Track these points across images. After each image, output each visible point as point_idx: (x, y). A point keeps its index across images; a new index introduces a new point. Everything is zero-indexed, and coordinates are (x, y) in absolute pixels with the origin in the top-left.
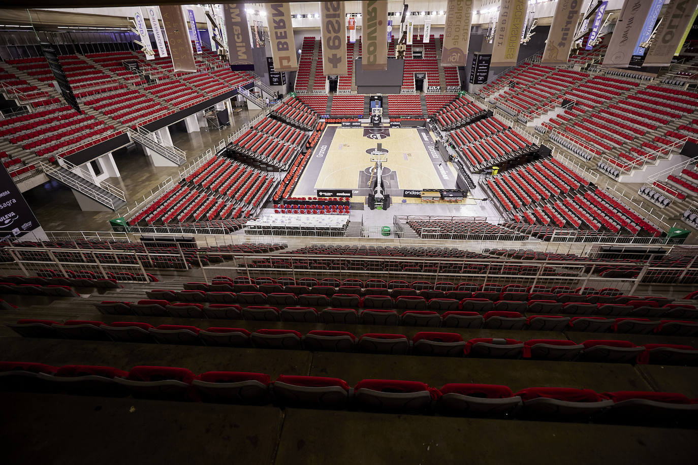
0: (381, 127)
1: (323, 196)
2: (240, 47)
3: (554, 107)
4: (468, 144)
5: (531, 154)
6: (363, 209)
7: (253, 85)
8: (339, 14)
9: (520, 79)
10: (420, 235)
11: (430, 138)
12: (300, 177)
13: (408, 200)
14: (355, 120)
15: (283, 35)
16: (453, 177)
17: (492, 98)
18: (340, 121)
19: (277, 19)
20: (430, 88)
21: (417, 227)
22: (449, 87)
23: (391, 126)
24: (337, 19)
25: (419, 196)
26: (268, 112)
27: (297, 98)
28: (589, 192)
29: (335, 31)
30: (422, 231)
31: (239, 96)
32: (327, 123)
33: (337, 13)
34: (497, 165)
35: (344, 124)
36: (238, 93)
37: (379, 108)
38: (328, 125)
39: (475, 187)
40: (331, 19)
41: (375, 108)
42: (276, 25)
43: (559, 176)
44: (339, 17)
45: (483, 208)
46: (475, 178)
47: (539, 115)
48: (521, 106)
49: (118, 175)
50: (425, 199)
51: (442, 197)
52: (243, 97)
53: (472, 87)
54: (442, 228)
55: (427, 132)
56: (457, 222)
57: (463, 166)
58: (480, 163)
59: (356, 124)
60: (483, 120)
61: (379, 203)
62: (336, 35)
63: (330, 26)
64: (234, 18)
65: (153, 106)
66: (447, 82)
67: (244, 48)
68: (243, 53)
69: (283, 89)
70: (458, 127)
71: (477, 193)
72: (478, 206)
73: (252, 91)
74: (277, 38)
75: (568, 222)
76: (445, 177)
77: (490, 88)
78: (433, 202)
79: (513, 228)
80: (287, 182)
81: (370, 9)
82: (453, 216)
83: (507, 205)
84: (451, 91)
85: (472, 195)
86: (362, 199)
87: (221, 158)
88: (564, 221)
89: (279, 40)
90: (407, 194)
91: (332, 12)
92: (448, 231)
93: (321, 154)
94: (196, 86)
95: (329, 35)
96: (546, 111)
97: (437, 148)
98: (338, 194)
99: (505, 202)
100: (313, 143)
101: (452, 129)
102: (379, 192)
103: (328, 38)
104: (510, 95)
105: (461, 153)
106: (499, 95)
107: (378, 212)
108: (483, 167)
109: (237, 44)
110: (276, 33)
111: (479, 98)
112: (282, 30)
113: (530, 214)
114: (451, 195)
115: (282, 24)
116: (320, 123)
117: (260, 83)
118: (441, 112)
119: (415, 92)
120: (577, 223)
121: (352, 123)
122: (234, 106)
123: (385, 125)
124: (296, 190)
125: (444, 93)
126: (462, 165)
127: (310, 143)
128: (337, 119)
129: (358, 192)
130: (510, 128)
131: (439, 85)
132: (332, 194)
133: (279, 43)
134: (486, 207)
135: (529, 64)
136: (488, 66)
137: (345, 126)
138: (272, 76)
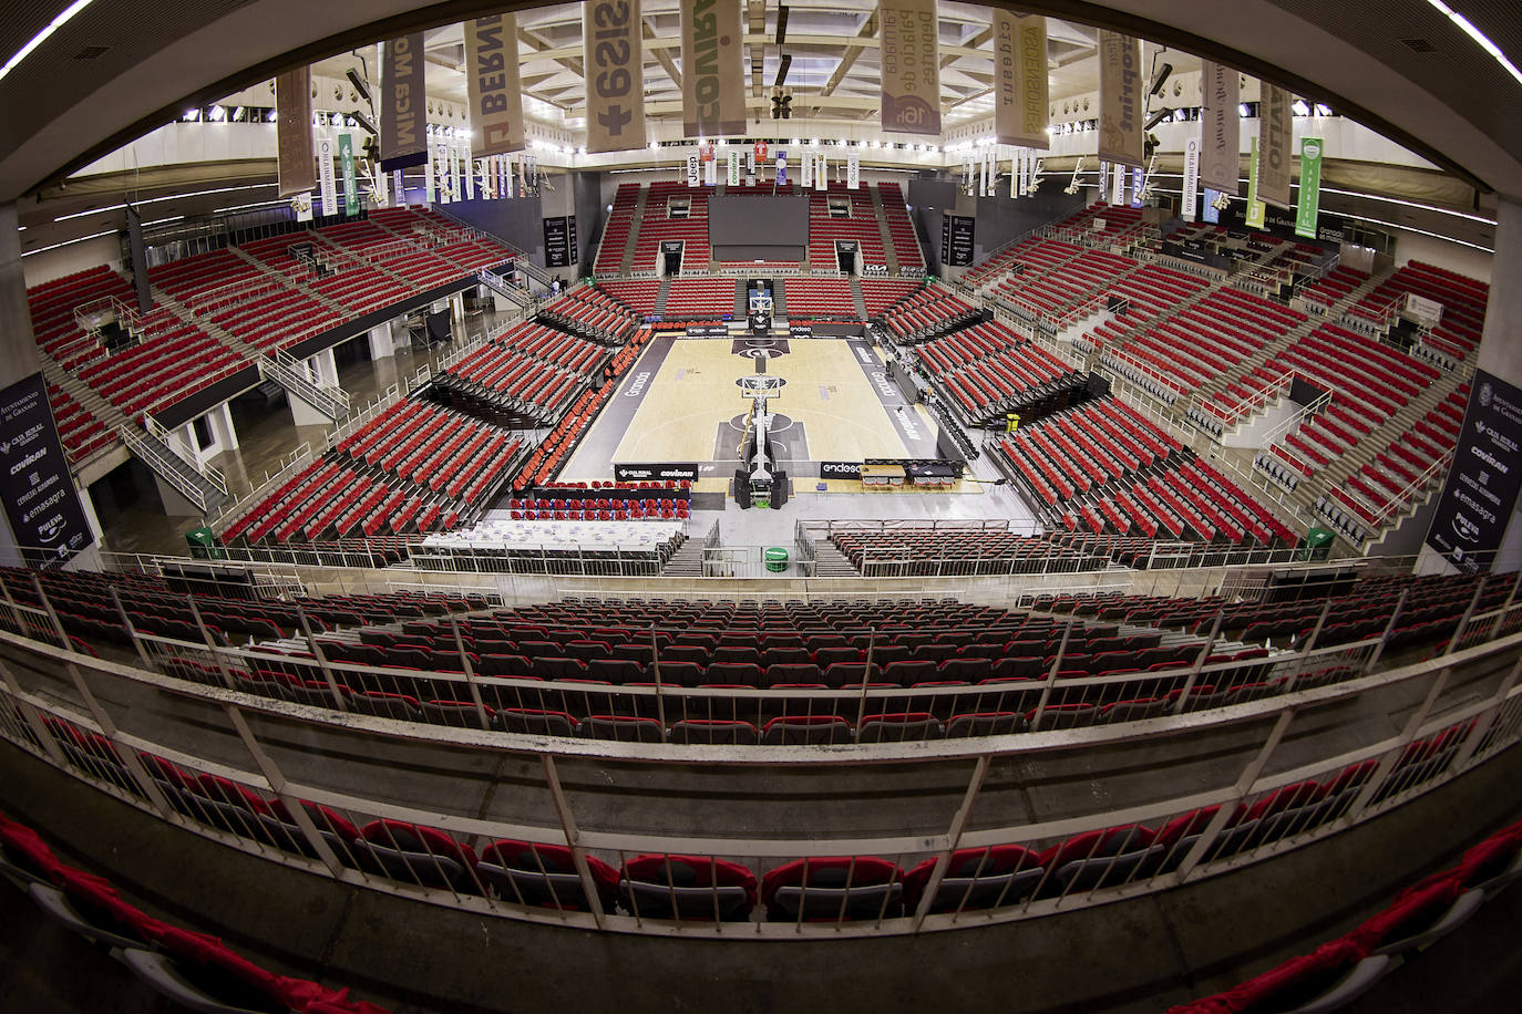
0: (770, 336)
1: (630, 477)
3: (1096, 309)
4: (954, 370)
5: (1075, 389)
6: (722, 507)
7: (510, 266)
8: (627, 29)
9: (1030, 260)
10: (860, 566)
11: (874, 357)
12: (581, 439)
13: (831, 484)
14: (715, 323)
15: (497, 81)
16: (929, 434)
17: (986, 288)
18: (683, 325)
19: (487, 54)
20: (868, 268)
21: (853, 549)
22: (904, 269)
23: (793, 335)
24: (621, 38)
25: (856, 476)
26: (532, 311)
27: (598, 287)
28: (1186, 464)
29: (616, 60)
30: (864, 557)
31: (482, 287)
32: (655, 330)
33: (623, 27)
34: (1014, 411)
35: (691, 331)
36: (479, 282)
37: (764, 298)
38: (658, 334)
39: (977, 454)
40: (607, 41)
41: (758, 298)
42: (483, 66)
43: (1132, 431)
44: (627, 34)
45: (997, 501)
46: (977, 438)
47: (1075, 320)
48: (1041, 304)
49: (236, 445)
50: (869, 481)
51: (909, 478)
52: (490, 288)
53: (946, 269)
54: (914, 548)
55: (869, 347)
56: (946, 534)
57: (947, 412)
58: (981, 407)
59: (718, 330)
60: (977, 326)
61: (760, 493)
62: (618, 67)
63: (603, 53)
64: (398, 69)
65: (316, 312)
66: (899, 259)
67: (413, 122)
69: (572, 271)
70: (929, 338)
71: (982, 468)
72: (987, 496)
73: (509, 278)
74: (484, 89)
75: (1161, 527)
76: (913, 435)
77: (980, 272)
78: (889, 489)
79: (1066, 544)
80: (551, 450)
82: (935, 519)
83: (1046, 493)
84: (908, 275)
85: (972, 473)
86: (722, 485)
87: (416, 403)
88: (1156, 525)
89: (486, 94)
90: (829, 472)
91: (609, 27)
92: (928, 555)
93: (635, 391)
94: (400, 275)
95: (603, 70)
96: (1085, 315)
97: (890, 377)
98: (664, 473)
99: (1042, 488)
100: (620, 368)
101: (919, 341)
102: (761, 466)
103: (601, 76)
104: (1017, 285)
105: (941, 386)
106: (1000, 285)
107: (761, 513)
108: (988, 414)
111: (961, 287)
113: (1092, 512)
114: (929, 473)
116: (640, 332)
117: (526, 264)
118: (893, 311)
119: (838, 274)
120: (1177, 527)
121: (708, 328)
122: (468, 307)
123: (778, 333)
124: (568, 465)
125: (896, 277)
126: (945, 409)
127: (612, 369)
128: (677, 323)
129: (712, 468)
130: (1028, 341)
131: (885, 264)
132: (649, 473)
133: (486, 100)
134: (1004, 500)
135: (1040, 240)
136: (972, 237)
137: (694, 335)
138: (550, 250)
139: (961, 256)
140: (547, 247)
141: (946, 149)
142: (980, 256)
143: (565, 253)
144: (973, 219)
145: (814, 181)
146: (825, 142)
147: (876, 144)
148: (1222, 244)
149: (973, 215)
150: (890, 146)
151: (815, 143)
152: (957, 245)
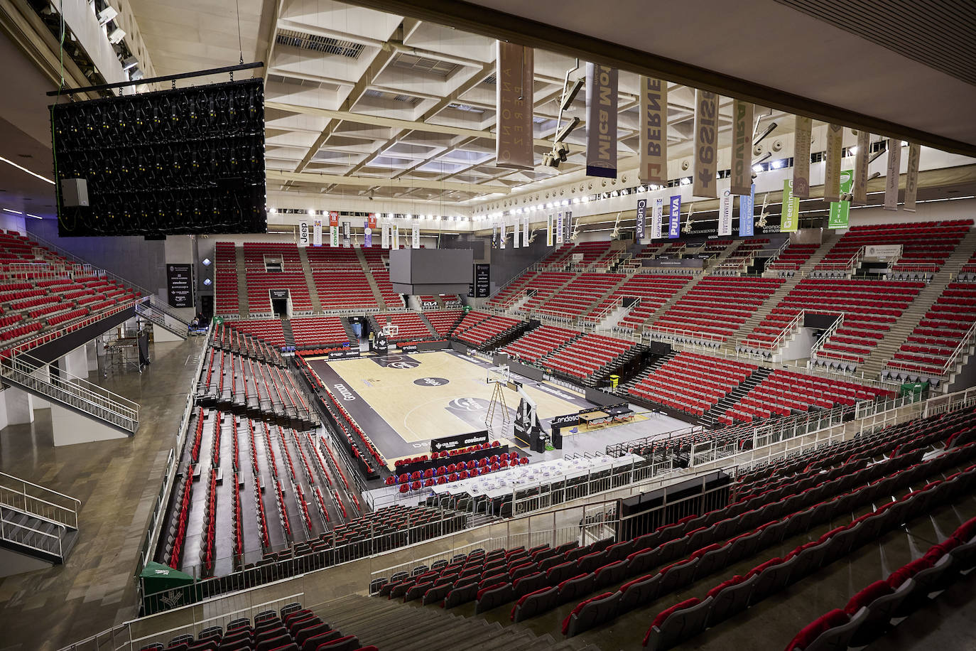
1: (443, 448)
2: (603, 140)
3: (614, 308)
5: (644, 354)
8: (713, 122)
14: (347, 348)
15: (657, 134)
18: (325, 351)
19: (653, 112)
20: (425, 305)
22: (447, 303)
24: (711, 126)
25: (577, 423)
27: (228, 326)
28: (772, 374)
33: (712, 119)
35: (332, 355)
38: (306, 359)
40: (706, 126)
42: (650, 120)
44: (713, 125)
47: (604, 316)
51: (612, 417)
58: (589, 375)
59: (352, 353)
62: (709, 145)
63: (704, 133)
64: (602, 99)
67: (609, 143)
68: (606, 150)
72: (654, 420)
74: (650, 137)
81: (740, 122)
89: (651, 141)
90: (561, 422)
91: (707, 118)
95: (702, 144)
96: (610, 312)
98: (467, 442)
108: (597, 378)
109: (601, 137)
110: (649, 130)
112: (656, 128)
113: (736, 412)
114: (619, 412)
115: (656, 120)
118: (456, 330)
119: (405, 310)
121: (343, 352)
123: (393, 352)
128: (317, 350)
132: (457, 443)
133: (651, 145)
134: (665, 420)
135: (534, 273)
136: (488, 277)
137: (336, 357)
138: (174, 292)
139: (483, 290)
140: (170, 290)
141: (474, 218)
142: (495, 290)
144: (488, 265)
145: (390, 246)
146: (397, 216)
147: (430, 217)
148: (683, 253)
149: (489, 263)
150: (439, 218)
151: (391, 216)
152: (479, 284)
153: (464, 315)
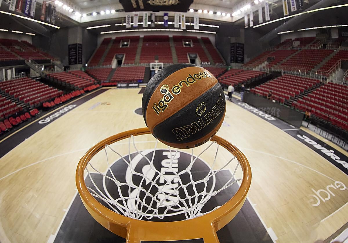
27: (86, 71)
32: (102, 86)
35: (119, 85)
53: (233, 65)
66: (214, 61)
69: (78, 66)
84: (220, 66)
121: (128, 84)
128: (115, 83)
136: (243, 51)
137: (121, 87)
138: (70, 58)
139: (239, 59)
140: (69, 56)
141: (233, 15)
142: (246, 60)
143: (76, 59)
144: (243, 44)
147: (206, 11)
150: (211, 12)
152: (238, 55)
153: (226, 70)
